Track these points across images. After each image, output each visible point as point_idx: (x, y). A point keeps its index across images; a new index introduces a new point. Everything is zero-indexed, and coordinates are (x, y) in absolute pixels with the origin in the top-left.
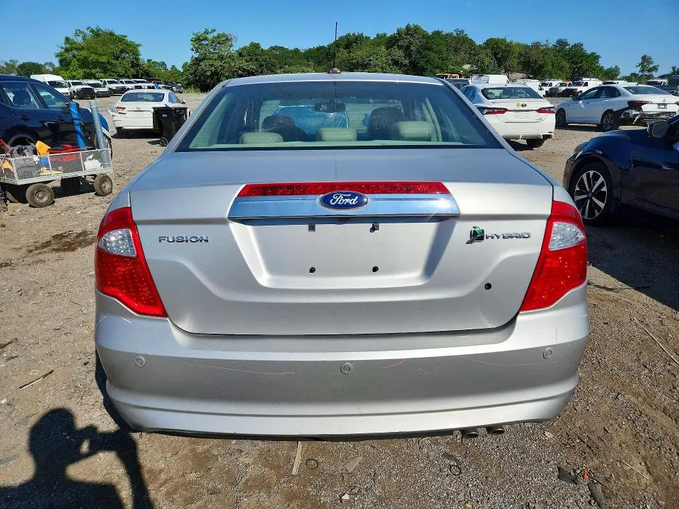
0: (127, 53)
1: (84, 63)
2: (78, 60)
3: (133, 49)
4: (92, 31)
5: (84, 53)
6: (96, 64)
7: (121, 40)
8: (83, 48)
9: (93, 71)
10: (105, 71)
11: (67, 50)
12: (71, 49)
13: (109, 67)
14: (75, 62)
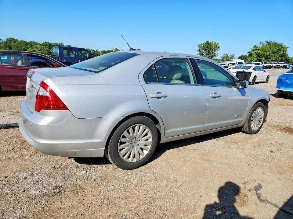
0: (280, 51)
1: (258, 55)
2: (256, 54)
3: (284, 49)
4: (268, 42)
5: (260, 51)
6: (263, 56)
7: (279, 45)
8: (260, 49)
9: (261, 58)
10: (266, 58)
11: (253, 50)
12: (255, 50)
13: (269, 57)
14: (255, 55)
